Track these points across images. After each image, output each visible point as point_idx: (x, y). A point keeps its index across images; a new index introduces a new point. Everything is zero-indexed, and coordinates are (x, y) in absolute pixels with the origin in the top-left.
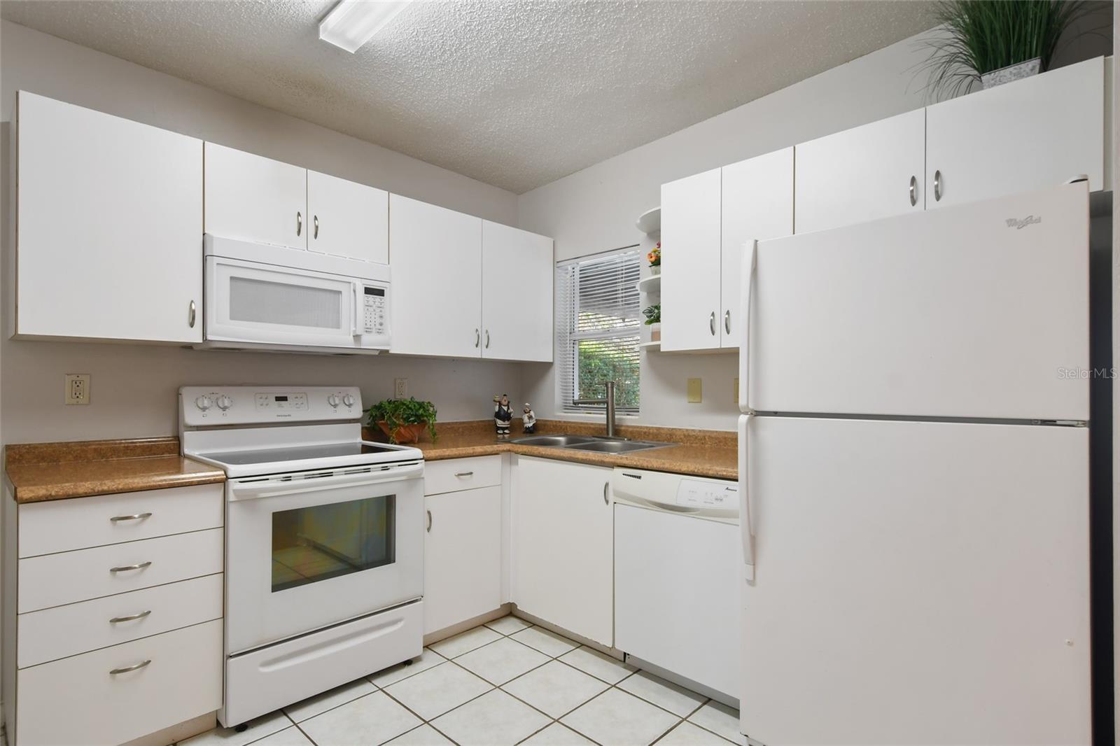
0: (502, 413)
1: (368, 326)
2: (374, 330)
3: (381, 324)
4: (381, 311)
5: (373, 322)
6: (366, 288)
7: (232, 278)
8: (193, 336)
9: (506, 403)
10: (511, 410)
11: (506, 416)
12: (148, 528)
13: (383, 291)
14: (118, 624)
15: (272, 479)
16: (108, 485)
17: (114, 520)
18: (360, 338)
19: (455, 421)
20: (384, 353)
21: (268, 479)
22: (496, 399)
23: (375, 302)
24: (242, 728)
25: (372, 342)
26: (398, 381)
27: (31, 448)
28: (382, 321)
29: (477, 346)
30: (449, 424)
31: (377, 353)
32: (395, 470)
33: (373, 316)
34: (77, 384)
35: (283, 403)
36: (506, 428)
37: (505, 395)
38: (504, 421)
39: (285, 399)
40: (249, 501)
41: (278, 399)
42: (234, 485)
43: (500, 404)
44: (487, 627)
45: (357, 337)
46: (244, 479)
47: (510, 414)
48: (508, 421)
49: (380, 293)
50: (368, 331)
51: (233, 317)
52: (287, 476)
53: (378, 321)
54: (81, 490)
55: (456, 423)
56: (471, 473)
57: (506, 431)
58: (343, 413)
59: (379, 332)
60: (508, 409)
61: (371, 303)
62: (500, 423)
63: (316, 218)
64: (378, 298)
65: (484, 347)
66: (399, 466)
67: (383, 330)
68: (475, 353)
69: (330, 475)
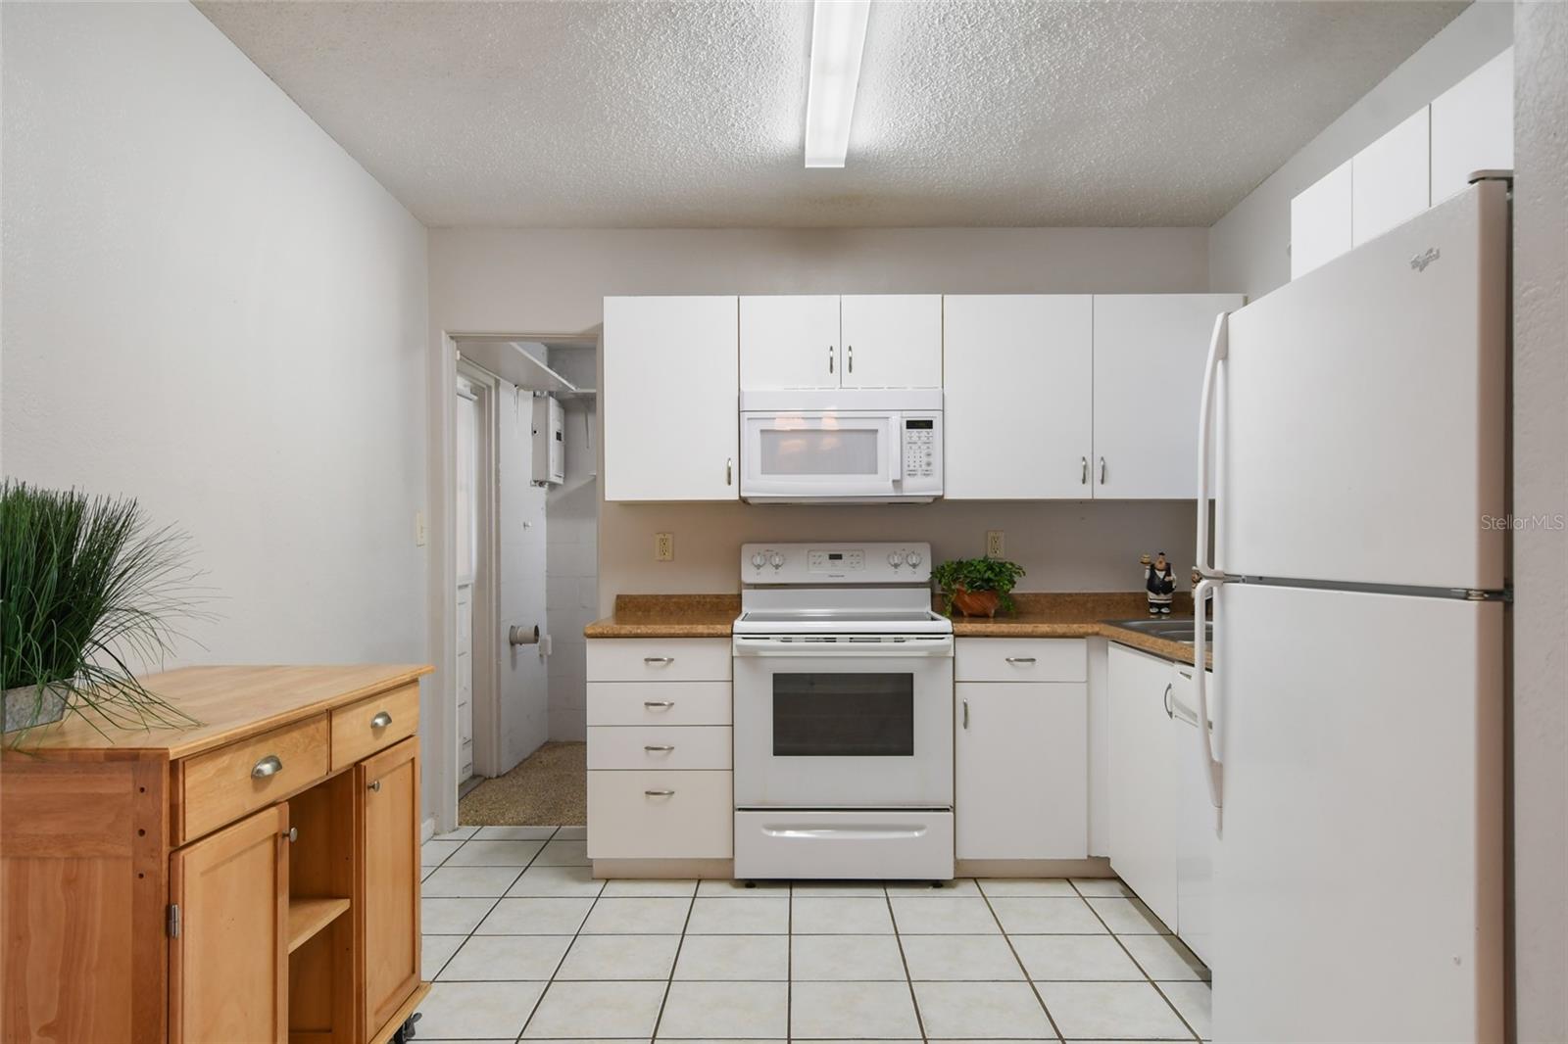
0: (1157, 582)
1: (911, 468)
2: (919, 473)
3: (929, 464)
4: (928, 448)
5: (918, 461)
6: (908, 422)
7: (762, 431)
8: (731, 494)
9: (1163, 565)
10: (1173, 576)
11: (1166, 587)
12: (671, 672)
13: (931, 422)
14: (651, 752)
15: (774, 638)
16: (643, 629)
17: (647, 660)
18: (901, 484)
19: (1085, 591)
20: (938, 499)
21: (768, 638)
22: (1145, 560)
23: (919, 437)
24: (751, 884)
25: (919, 487)
26: (992, 534)
27: (632, 598)
28: (931, 459)
29: (1084, 481)
30: (1070, 595)
31: (930, 500)
32: (912, 642)
33: (918, 455)
34: (663, 541)
35: (837, 562)
36: (1167, 606)
37: (1162, 554)
38: (1157, 594)
39: (839, 557)
40: (752, 658)
41: (833, 557)
42: (738, 640)
43: (1153, 568)
44: (1070, 882)
45: (897, 483)
46: (747, 635)
47: (1171, 582)
48: (1165, 593)
49: (928, 425)
50: (912, 473)
51: (764, 471)
52: (787, 636)
53: (925, 459)
54: (623, 632)
55: (1084, 594)
56: (1033, 660)
57: (1163, 610)
58: (905, 575)
59: (926, 474)
60: (1168, 574)
61: (915, 439)
62: (1152, 597)
63: (850, 349)
64: (924, 432)
65: (1097, 482)
66: (918, 638)
67: (931, 470)
68: (1082, 493)
69: (833, 640)
